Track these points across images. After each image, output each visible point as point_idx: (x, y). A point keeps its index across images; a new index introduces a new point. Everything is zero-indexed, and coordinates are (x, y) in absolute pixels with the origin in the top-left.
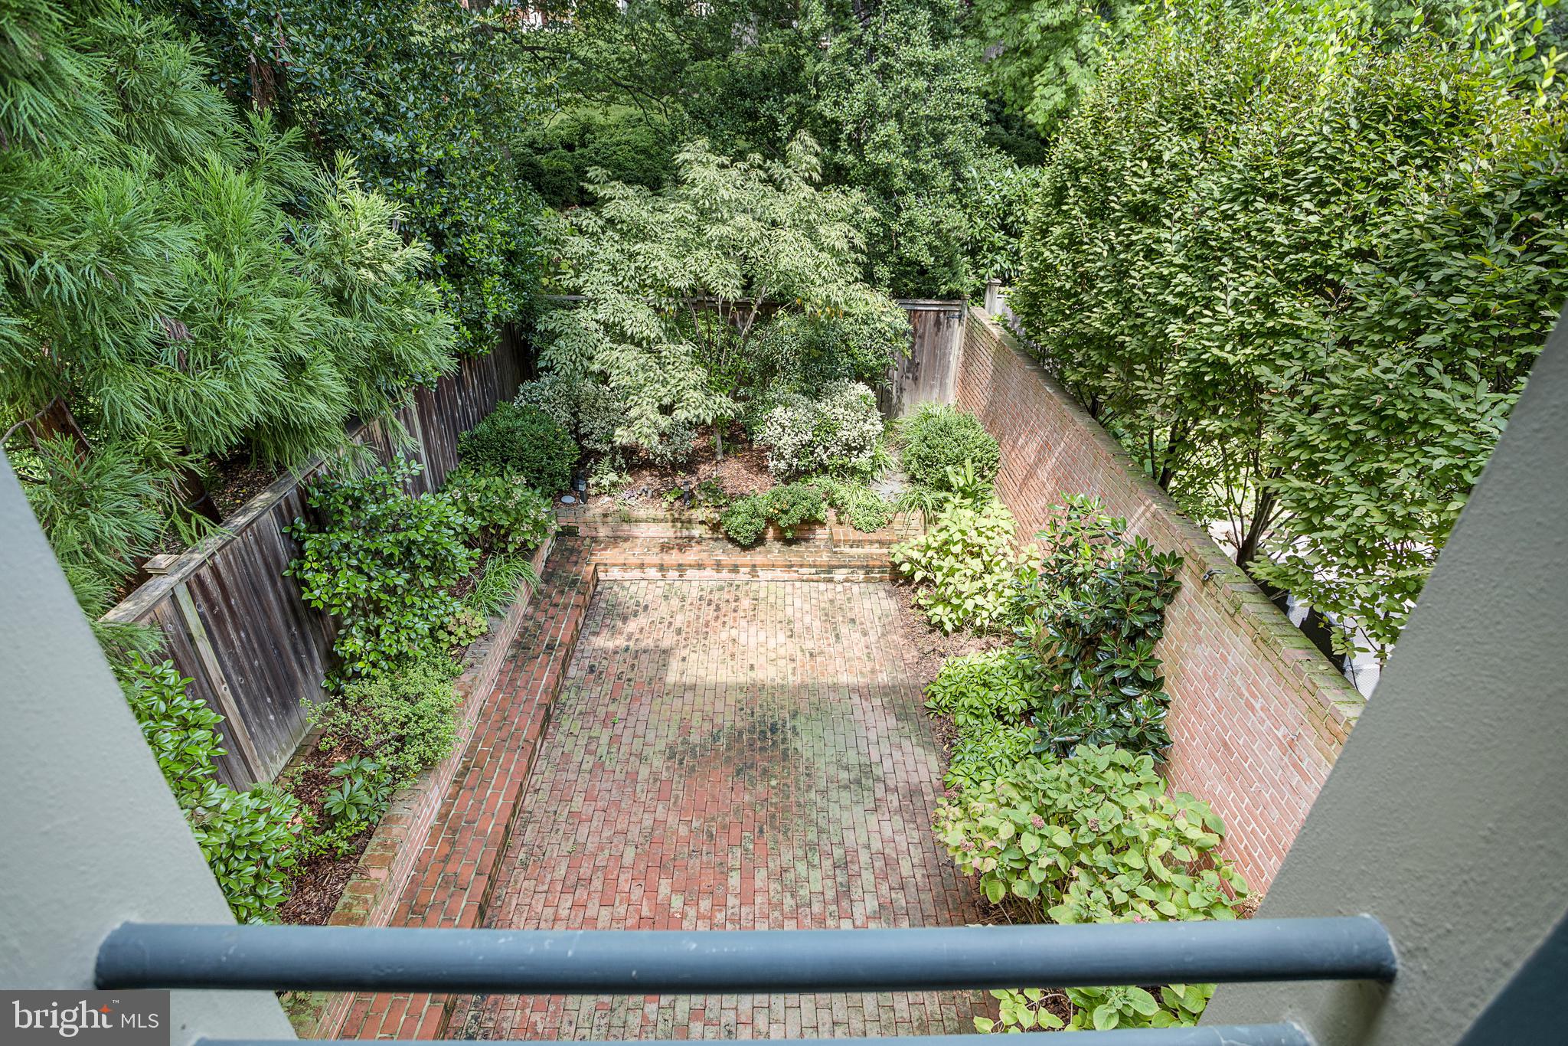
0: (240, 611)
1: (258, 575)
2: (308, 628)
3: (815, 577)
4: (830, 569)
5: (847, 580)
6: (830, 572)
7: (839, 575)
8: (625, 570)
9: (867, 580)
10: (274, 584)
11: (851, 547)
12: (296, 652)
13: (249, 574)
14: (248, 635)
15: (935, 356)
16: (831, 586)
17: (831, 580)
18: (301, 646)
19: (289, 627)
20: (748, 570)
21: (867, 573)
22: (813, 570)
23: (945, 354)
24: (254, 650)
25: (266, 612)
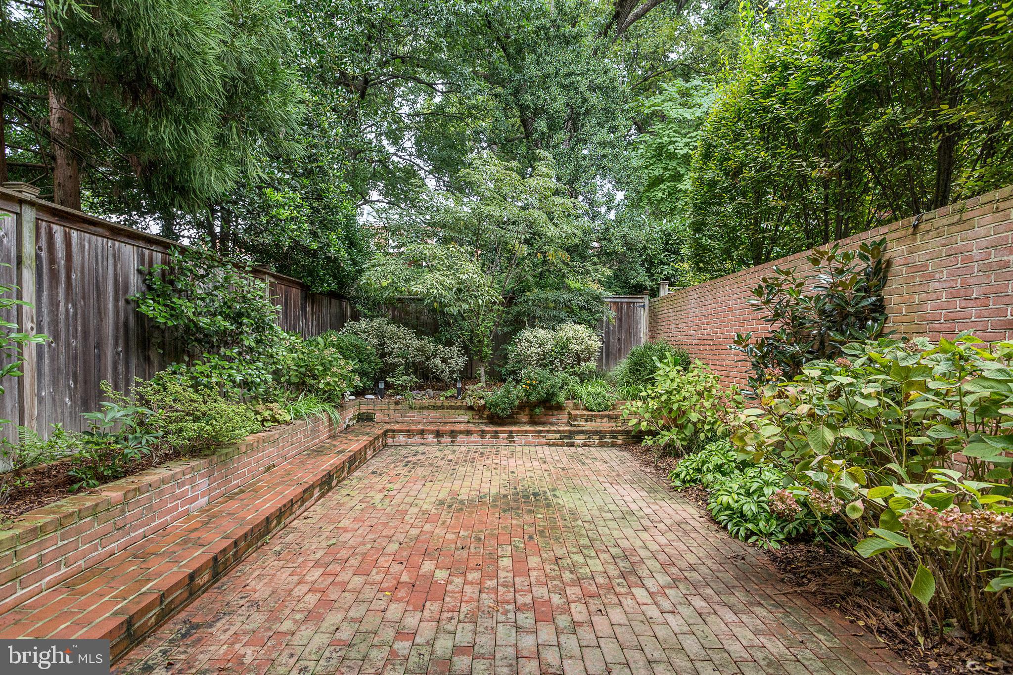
0: (77, 289)
1: (105, 278)
2: (134, 362)
3: (559, 442)
4: (571, 435)
5: (585, 445)
6: (571, 438)
7: (579, 440)
8: (409, 436)
9: (602, 445)
10: (116, 300)
11: (586, 421)
12: (115, 369)
13: (97, 272)
14: (75, 313)
15: (630, 333)
16: (573, 449)
17: (572, 445)
18: (121, 368)
19: (116, 344)
20: (506, 435)
21: (601, 438)
22: (558, 436)
23: (637, 332)
24: (76, 330)
25: (100, 313)
